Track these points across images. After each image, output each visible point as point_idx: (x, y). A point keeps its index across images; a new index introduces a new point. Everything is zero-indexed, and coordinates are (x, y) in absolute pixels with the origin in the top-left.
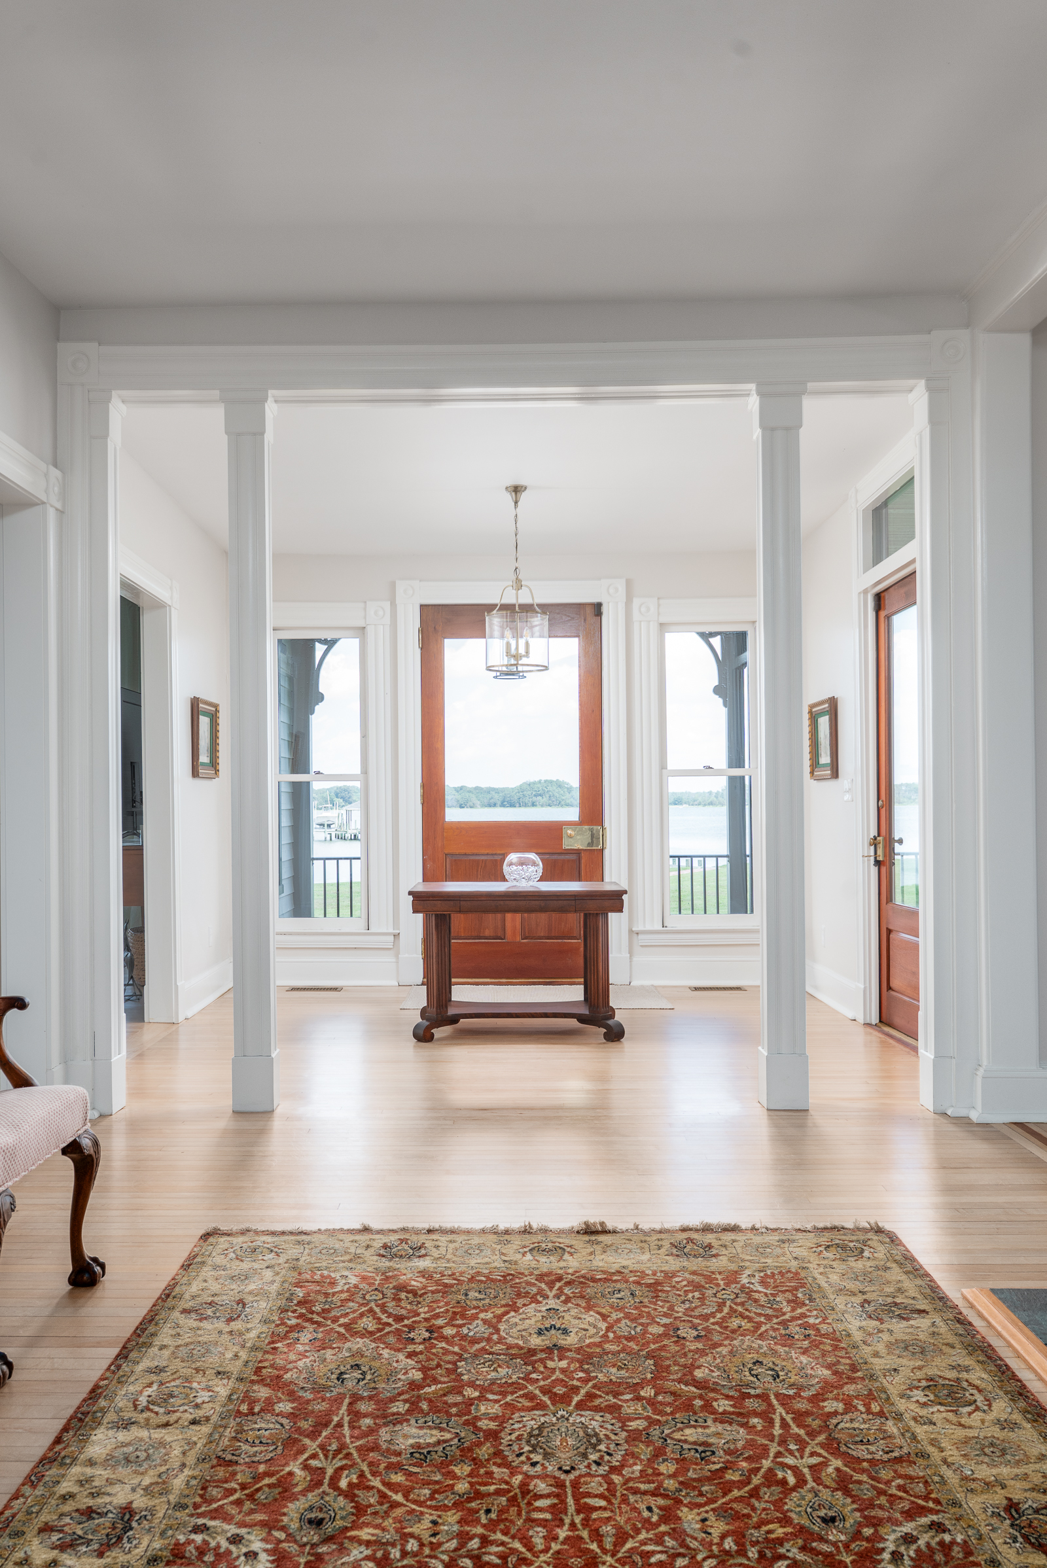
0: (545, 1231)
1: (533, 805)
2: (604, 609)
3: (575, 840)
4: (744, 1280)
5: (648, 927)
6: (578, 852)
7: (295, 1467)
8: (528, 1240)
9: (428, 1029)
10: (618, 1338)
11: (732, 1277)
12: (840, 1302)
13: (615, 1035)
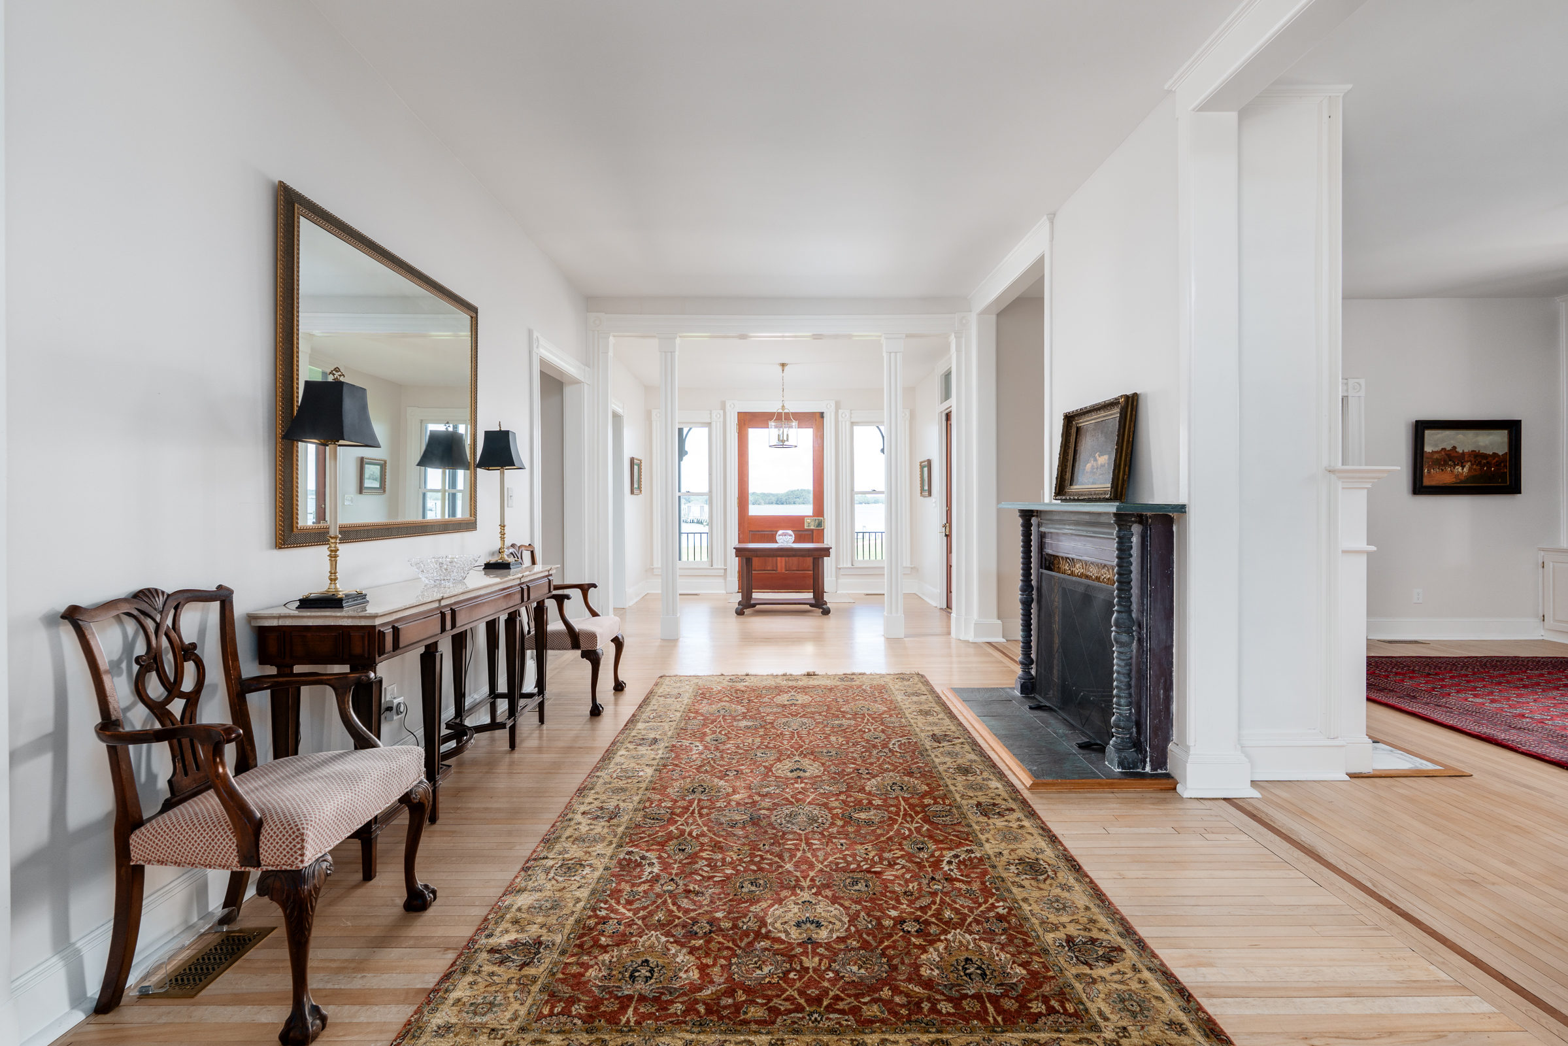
0: (791, 675)
1: (794, 503)
2: (825, 415)
3: (810, 524)
4: (864, 687)
5: (845, 566)
6: (812, 530)
7: (707, 730)
8: (785, 677)
9: (742, 609)
10: (815, 702)
11: (860, 686)
12: (897, 693)
13: (826, 612)
